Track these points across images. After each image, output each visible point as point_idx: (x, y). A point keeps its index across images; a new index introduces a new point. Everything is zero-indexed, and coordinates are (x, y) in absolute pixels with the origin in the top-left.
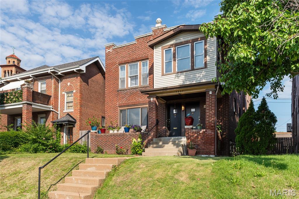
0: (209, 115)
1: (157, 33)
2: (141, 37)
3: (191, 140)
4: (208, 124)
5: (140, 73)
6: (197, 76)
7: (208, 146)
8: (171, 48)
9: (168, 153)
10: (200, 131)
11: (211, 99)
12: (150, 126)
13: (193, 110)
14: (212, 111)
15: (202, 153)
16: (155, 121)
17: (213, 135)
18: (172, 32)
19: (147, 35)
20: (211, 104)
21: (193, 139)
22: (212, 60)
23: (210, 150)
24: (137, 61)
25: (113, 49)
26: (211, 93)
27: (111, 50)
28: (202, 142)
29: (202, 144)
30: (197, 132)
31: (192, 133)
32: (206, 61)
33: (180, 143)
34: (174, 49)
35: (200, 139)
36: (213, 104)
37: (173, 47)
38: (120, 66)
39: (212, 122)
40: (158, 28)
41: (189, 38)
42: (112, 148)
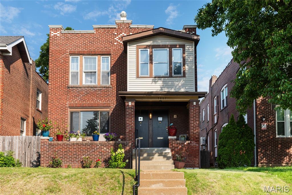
0: (194, 126)
1: (121, 27)
2: (101, 27)
3: (175, 152)
4: (192, 135)
5: (99, 70)
6: (176, 84)
7: (193, 158)
8: (147, 49)
9: (165, 166)
10: (185, 143)
11: (195, 109)
12: (128, 135)
13: (160, 119)
14: (196, 122)
15: (187, 166)
16: (133, 129)
17: (197, 147)
18: (151, 33)
19: (110, 27)
20: (195, 115)
21: (178, 151)
22: (191, 70)
23: (194, 162)
24: (96, 54)
25: (62, 33)
26: (195, 104)
27: (58, 34)
28: (187, 154)
29: (186, 156)
30: (181, 143)
31: (176, 144)
32: (184, 70)
33: (167, 155)
34: (151, 50)
35: (185, 151)
36: (197, 115)
37: (150, 49)
38: (71, 57)
39: (196, 134)
40: (123, 22)
41: (168, 43)
42: (75, 161)
